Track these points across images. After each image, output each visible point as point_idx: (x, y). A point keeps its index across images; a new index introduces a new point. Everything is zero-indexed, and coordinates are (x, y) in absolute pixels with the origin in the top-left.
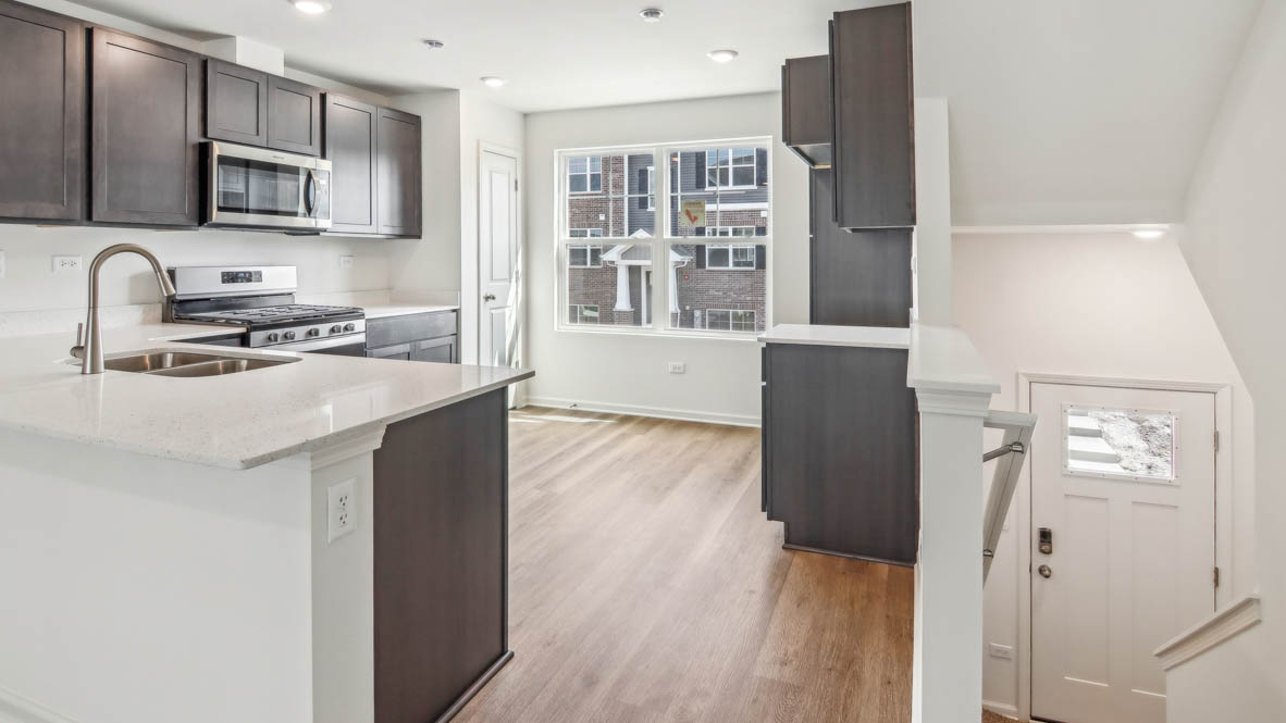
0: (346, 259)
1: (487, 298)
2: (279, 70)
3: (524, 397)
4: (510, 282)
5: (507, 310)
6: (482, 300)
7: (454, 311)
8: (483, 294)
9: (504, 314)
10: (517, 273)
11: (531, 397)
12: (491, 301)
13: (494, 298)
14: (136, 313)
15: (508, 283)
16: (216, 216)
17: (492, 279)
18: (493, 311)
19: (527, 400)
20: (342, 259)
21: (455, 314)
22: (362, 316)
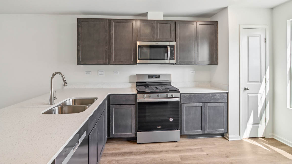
0: (193, 72)
1: (245, 89)
2: (161, 18)
3: (270, 134)
4: (261, 82)
5: (259, 95)
6: (242, 90)
7: (226, 93)
8: (242, 87)
9: (257, 97)
10: (266, 79)
11: (274, 135)
12: (247, 91)
13: (248, 89)
14: (130, 85)
15: (260, 83)
16: (138, 61)
17: (248, 81)
18: (249, 95)
19: (273, 136)
20: (191, 72)
21: (227, 94)
22: (179, 92)
